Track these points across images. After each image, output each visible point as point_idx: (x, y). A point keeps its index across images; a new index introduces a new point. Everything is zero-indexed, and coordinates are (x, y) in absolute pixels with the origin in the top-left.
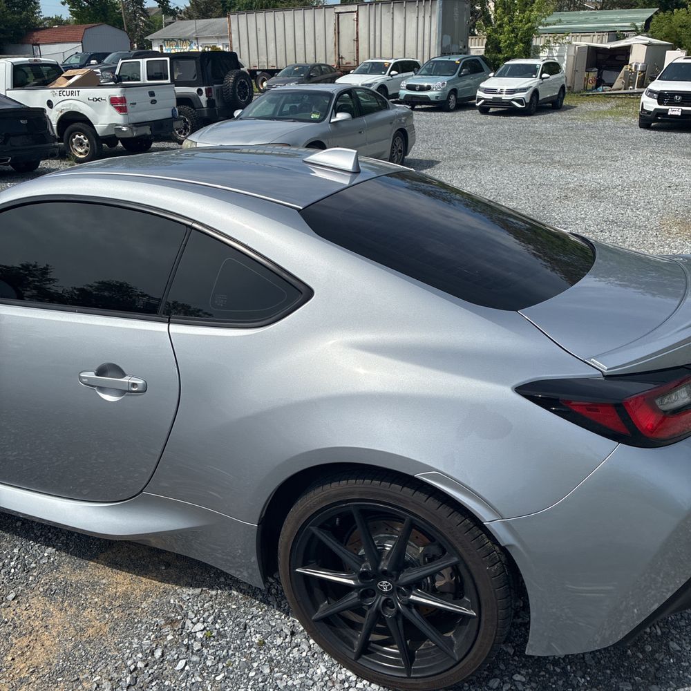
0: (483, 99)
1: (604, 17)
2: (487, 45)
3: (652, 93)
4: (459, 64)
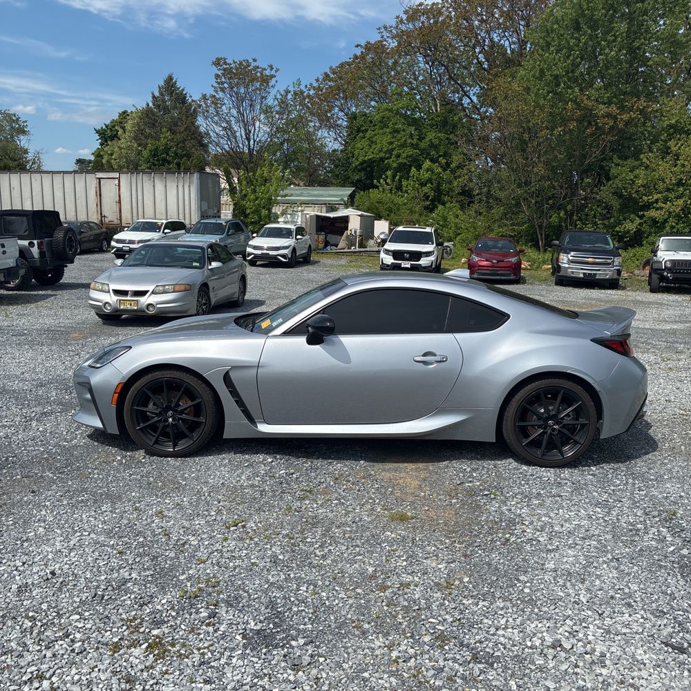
0: (253, 254)
1: (315, 192)
2: (234, 210)
4: (226, 226)
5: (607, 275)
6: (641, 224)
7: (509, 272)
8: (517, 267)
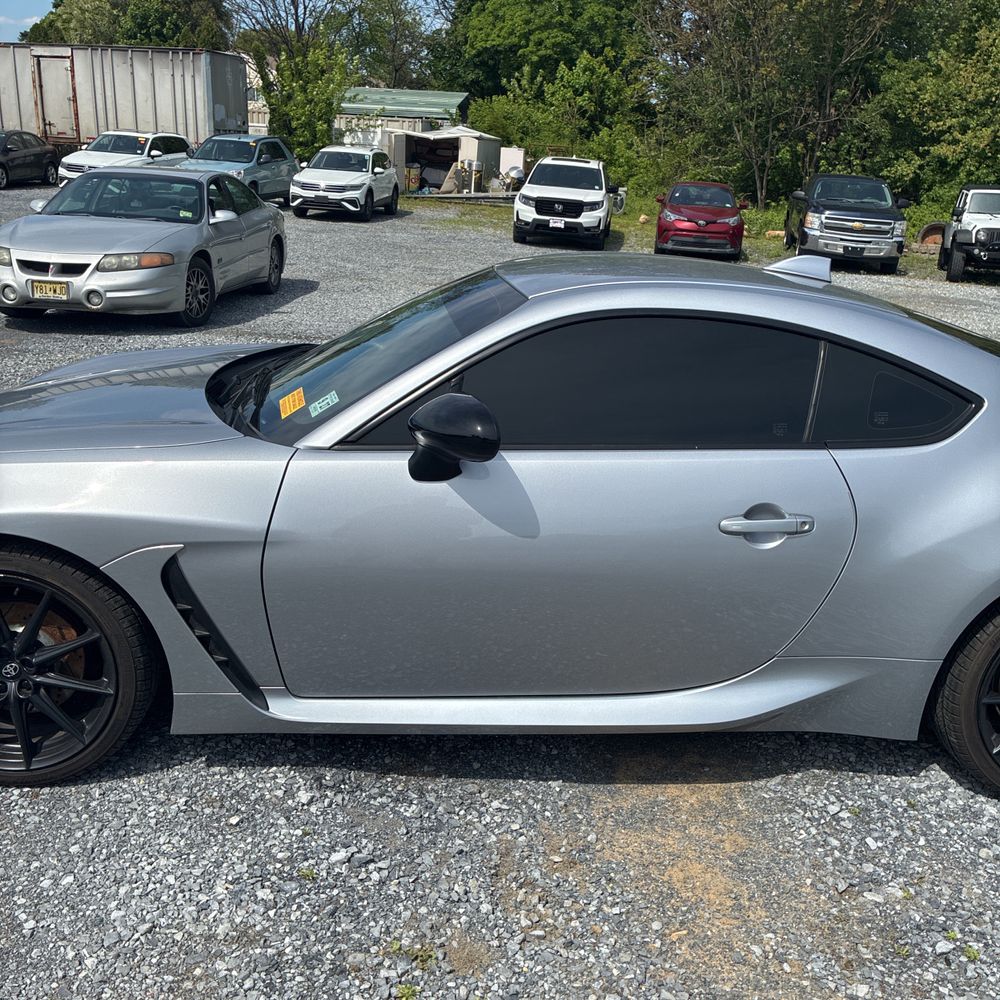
0: (301, 197)
1: (404, 99)
2: (271, 122)
3: (526, 199)
4: (256, 147)
5: (880, 250)
6: (921, 167)
7: (722, 241)
8: (736, 233)
